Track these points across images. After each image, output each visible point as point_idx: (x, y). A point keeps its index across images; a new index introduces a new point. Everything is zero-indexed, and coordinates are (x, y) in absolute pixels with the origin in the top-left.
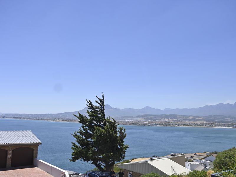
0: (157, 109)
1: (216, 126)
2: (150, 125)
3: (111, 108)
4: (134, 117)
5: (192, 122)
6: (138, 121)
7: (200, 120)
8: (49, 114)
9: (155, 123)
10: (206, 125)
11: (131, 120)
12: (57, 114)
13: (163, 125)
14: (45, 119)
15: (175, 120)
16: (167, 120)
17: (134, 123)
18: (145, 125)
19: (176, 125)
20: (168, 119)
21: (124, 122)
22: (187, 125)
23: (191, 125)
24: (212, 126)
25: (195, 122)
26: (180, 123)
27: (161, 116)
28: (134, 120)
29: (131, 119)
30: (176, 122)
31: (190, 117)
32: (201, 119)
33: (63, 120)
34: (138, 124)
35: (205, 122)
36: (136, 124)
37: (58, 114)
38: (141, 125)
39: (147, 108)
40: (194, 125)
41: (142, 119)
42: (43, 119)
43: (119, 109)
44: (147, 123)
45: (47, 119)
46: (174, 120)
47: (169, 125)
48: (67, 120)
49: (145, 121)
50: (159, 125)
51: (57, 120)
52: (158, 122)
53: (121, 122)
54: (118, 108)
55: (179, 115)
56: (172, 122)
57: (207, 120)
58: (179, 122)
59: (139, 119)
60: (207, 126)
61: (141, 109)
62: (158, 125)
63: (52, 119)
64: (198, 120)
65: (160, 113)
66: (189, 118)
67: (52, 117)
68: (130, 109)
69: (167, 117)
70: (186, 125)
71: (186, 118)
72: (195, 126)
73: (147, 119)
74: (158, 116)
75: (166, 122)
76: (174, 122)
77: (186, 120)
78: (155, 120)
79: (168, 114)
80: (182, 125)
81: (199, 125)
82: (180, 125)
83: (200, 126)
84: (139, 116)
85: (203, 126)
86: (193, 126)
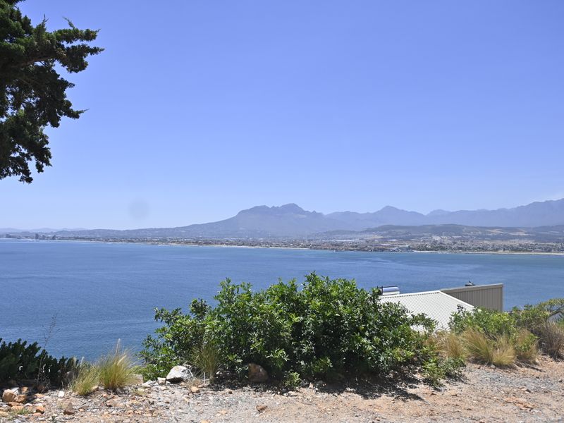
0: (414, 214)
1: (559, 250)
2: (394, 251)
3: (303, 212)
4: (357, 233)
5: (499, 243)
6: (367, 242)
7: (520, 237)
8: (155, 229)
9: (407, 246)
10: (533, 249)
11: (351, 239)
12: (174, 229)
13: (427, 249)
14: (147, 241)
15: (458, 239)
16: (438, 238)
17: (356, 247)
18: (383, 250)
19: (460, 248)
20: (440, 235)
21: (332, 245)
22: (486, 250)
23: (497, 250)
24: (550, 251)
25: (508, 243)
26: (468, 244)
27: (423, 229)
28: (357, 240)
29: (350, 236)
30: (459, 242)
31: (495, 231)
32: (521, 234)
33: (187, 243)
34: (366, 249)
35: (531, 242)
36: (362, 249)
37: (177, 229)
38: (375, 250)
39: (389, 210)
40: (504, 250)
41: (376, 237)
42: (143, 241)
43: (319, 214)
44: (388, 246)
45: (151, 241)
46: (455, 237)
47: (443, 249)
48: (197, 242)
49: (385, 240)
50: (419, 249)
51: (174, 242)
52: (415, 244)
53: (325, 244)
54: (317, 212)
55: (466, 227)
56: (450, 242)
57: (537, 238)
58: (466, 243)
59: (370, 237)
60: (537, 251)
61: (375, 213)
62: (414, 249)
63: (164, 241)
64: (514, 237)
65: (419, 223)
66: (490, 233)
67: (163, 236)
68: (347, 213)
69: (437, 230)
70: (483, 249)
71: (483, 233)
72: (507, 252)
73: (388, 237)
74: (414, 228)
75: (435, 242)
76: (455, 243)
77: (483, 238)
78: (408, 239)
79: (438, 223)
80: (474, 249)
81: (517, 250)
82: (469, 249)
83: (520, 251)
84: (369, 231)
85: (527, 251)
86: (501, 252)
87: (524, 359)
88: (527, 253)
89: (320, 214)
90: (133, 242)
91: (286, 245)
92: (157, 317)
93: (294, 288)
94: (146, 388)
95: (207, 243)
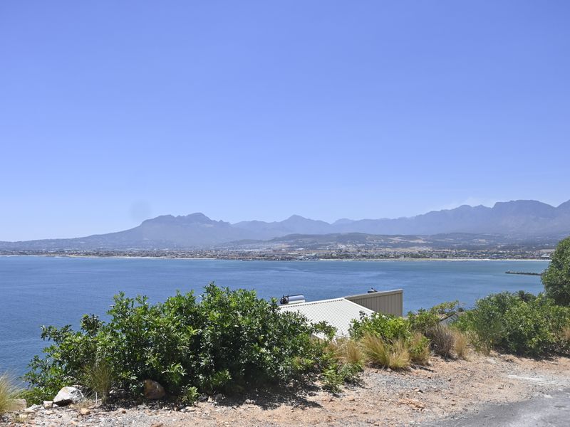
0: (320, 222)
1: (453, 256)
2: (301, 259)
3: (209, 221)
4: (265, 242)
5: (400, 250)
6: (274, 251)
7: (419, 245)
8: (52, 241)
9: (314, 254)
10: (431, 256)
11: (258, 248)
12: (72, 240)
13: (333, 258)
14: (42, 253)
15: (362, 247)
16: (343, 247)
17: (264, 256)
18: (290, 259)
19: (364, 256)
20: (345, 243)
21: (240, 254)
22: (388, 257)
23: (398, 257)
24: (445, 257)
25: (408, 250)
26: (371, 252)
27: (329, 237)
28: (264, 249)
29: (257, 245)
30: (363, 250)
31: (396, 239)
32: (420, 242)
33: (87, 254)
34: (274, 258)
35: (429, 249)
36: (269, 258)
37: (76, 240)
38: (282, 259)
39: (296, 219)
40: (405, 257)
41: (283, 246)
42: (38, 253)
44: (295, 255)
45: (46, 253)
46: (359, 245)
47: (348, 257)
48: (97, 253)
49: (292, 249)
50: (325, 257)
51: (72, 254)
52: (321, 252)
53: (232, 254)
54: (224, 221)
55: (370, 235)
56: (354, 250)
57: (435, 245)
58: (369, 251)
59: (277, 246)
60: (434, 258)
61: (282, 223)
62: (321, 257)
63: (61, 252)
64: (413, 245)
65: (326, 232)
66: (392, 241)
67: (60, 247)
68: (255, 222)
69: (342, 239)
70: (385, 256)
71: (386, 241)
72: (407, 259)
73: (295, 245)
74: (320, 237)
75: (341, 250)
76: (359, 251)
77: (386, 246)
78: (314, 248)
79: (344, 231)
80: (377, 257)
81: (417, 257)
82: (373, 257)
83: (419, 257)
84: (276, 240)
85: (425, 257)
86: (402, 259)
87: (418, 361)
88: (424, 259)
89: (227, 223)
90: (25, 254)
91: (192, 255)
92: (44, 335)
93: (192, 300)
94: (29, 413)
95: (108, 254)
